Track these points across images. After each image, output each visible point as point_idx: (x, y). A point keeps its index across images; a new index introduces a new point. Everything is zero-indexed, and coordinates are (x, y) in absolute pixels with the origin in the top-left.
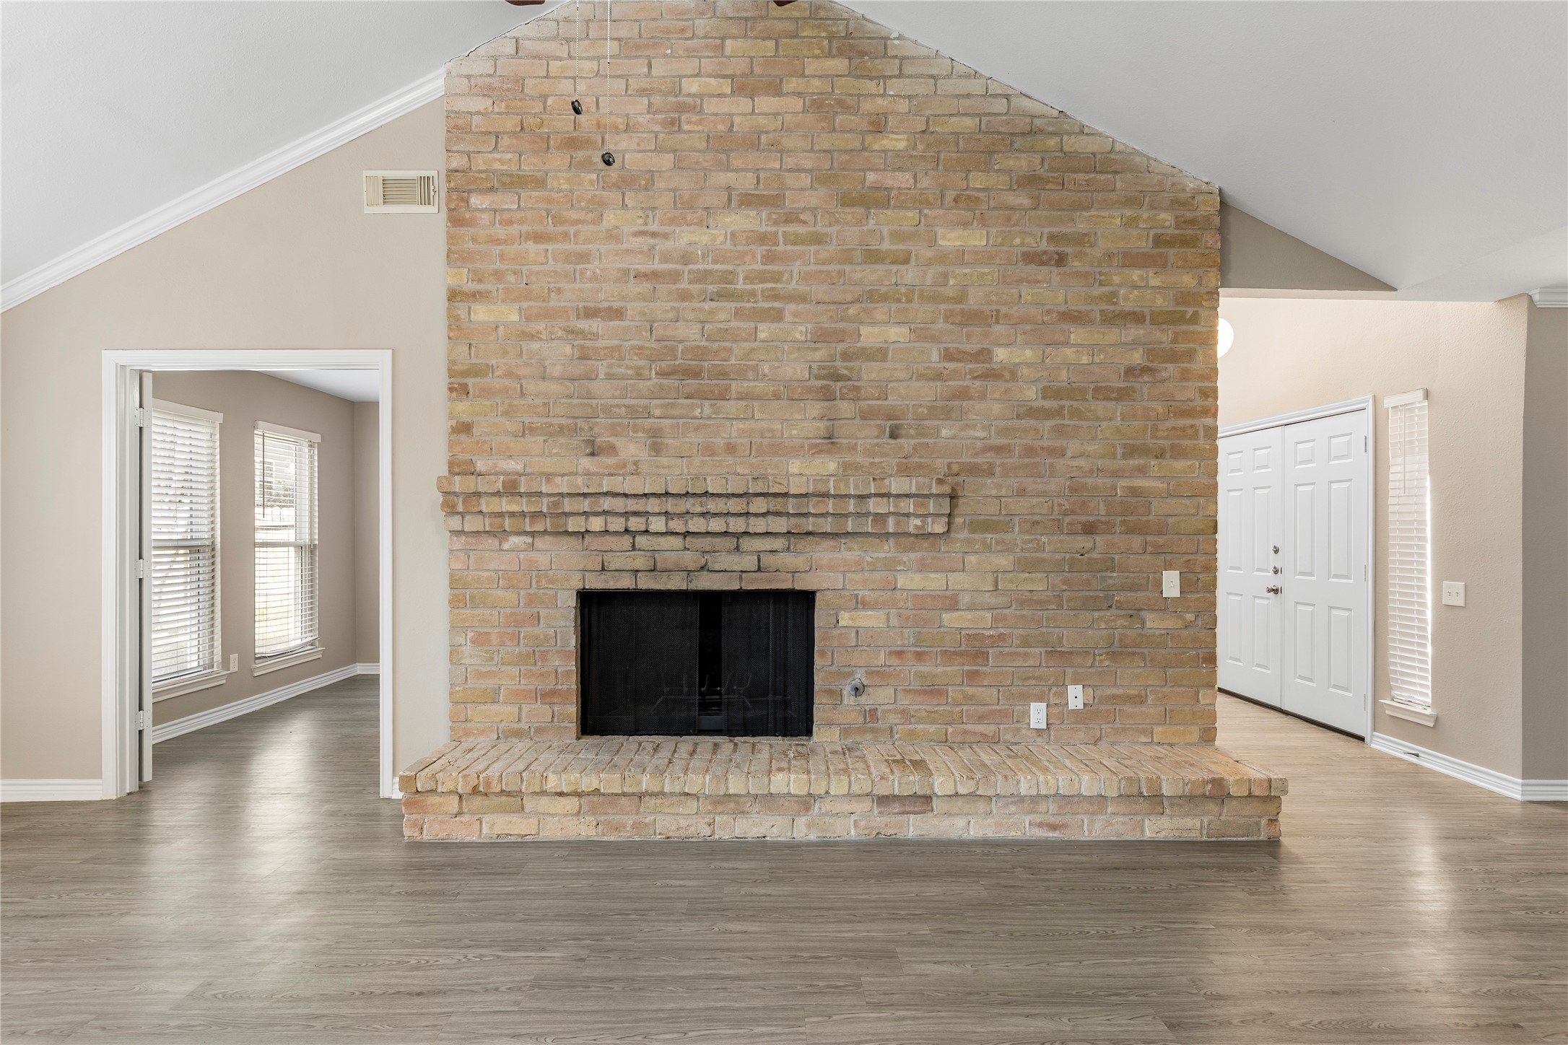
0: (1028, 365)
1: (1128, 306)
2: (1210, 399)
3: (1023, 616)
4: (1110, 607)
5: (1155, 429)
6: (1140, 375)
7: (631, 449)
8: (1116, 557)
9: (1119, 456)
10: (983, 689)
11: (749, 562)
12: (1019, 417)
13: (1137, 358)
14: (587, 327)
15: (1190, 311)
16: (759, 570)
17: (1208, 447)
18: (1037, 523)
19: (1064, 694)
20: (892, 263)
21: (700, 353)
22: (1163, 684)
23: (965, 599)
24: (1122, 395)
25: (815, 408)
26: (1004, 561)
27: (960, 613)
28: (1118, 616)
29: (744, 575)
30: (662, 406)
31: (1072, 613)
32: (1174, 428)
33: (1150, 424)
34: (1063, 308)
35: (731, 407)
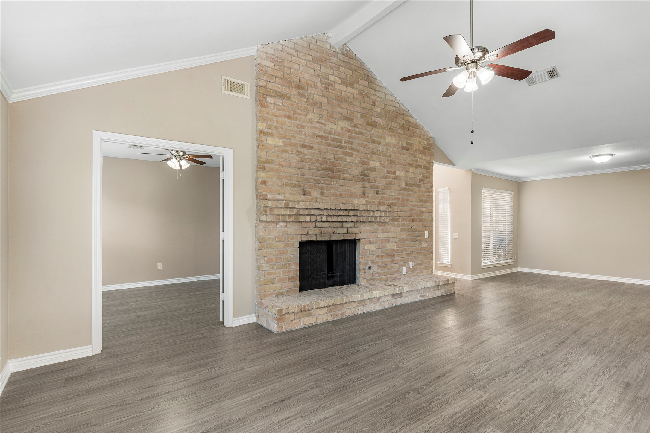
0: (403, 176)
1: (419, 163)
3: (402, 244)
4: (416, 241)
5: (424, 195)
6: (421, 181)
7: (315, 193)
8: (418, 228)
9: (418, 202)
10: (395, 264)
11: (345, 231)
12: (401, 190)
13: (421, 177)
14: (303, 151)
15: (429, 166)
16: (348, 233)
17: (432, 200)
18: (404, 219)
19: (409, 264)
20: (377, 144)
21: (333, 164)
22: (425, 260)
23: (391, 240)
24: (419, 186)
25: (360, 184)
26: (398, 229)
27: (390, 244)
28: (418, 243)
29: (344, 235)
30: (324, 180)
31: (410, 243)
32: (427, 195)
34: (408, 162)
35: (341, 182)
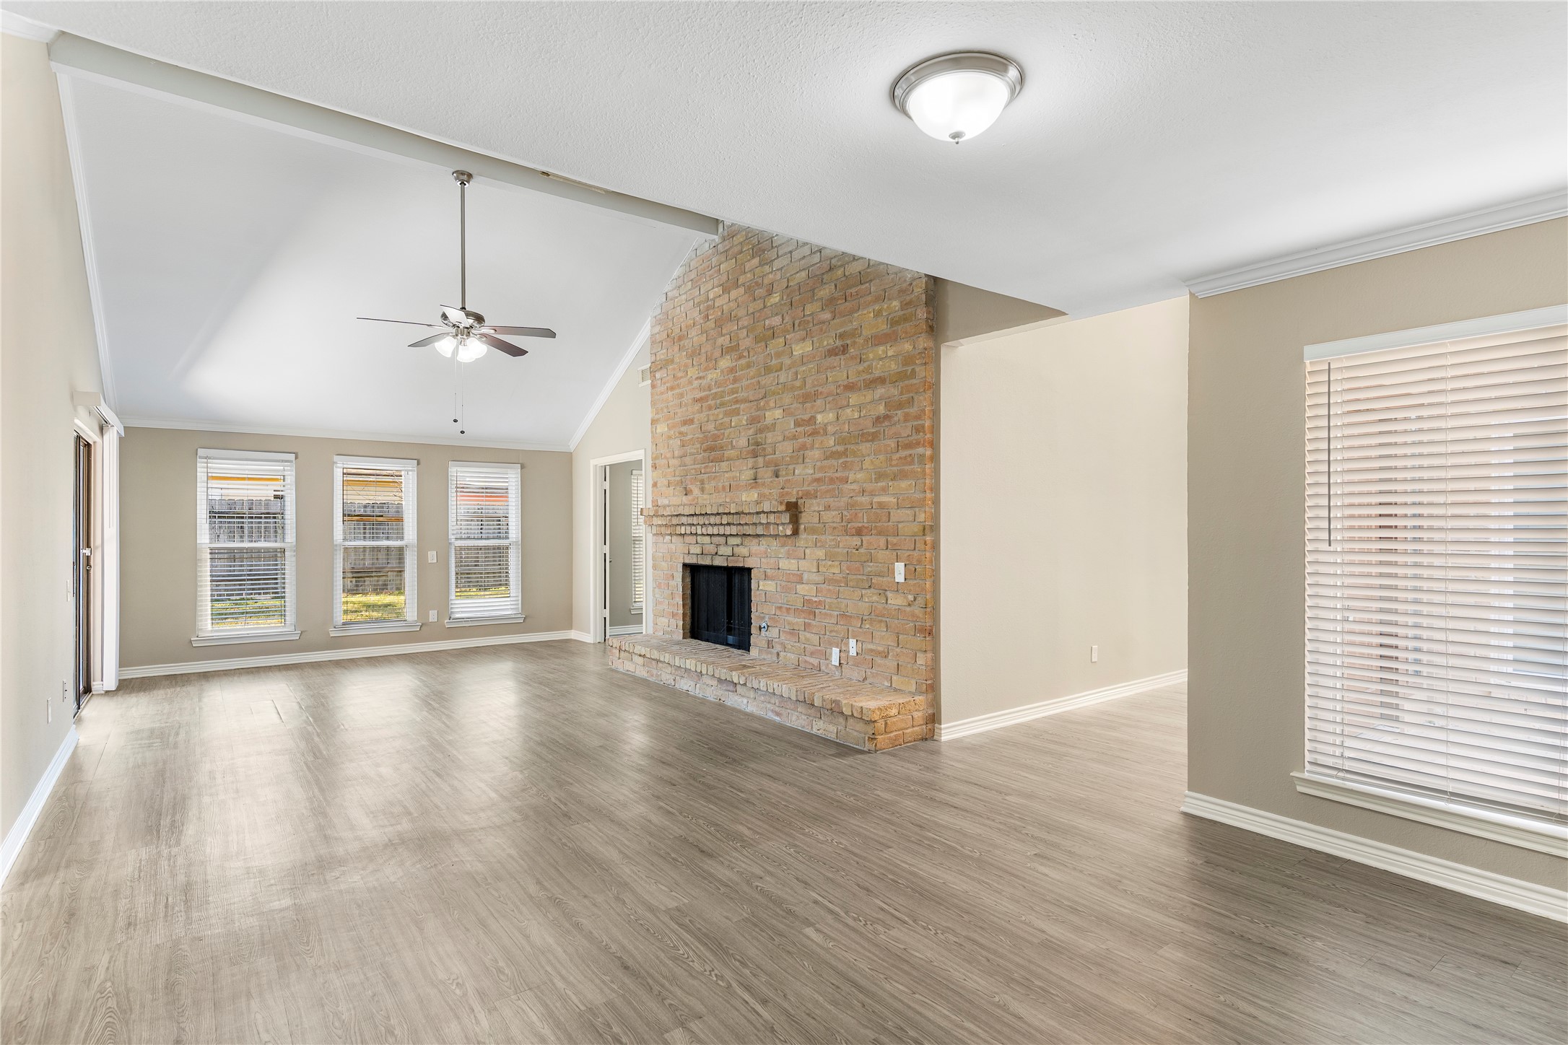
0: (830, 423)
1: (877, 373)
2: (921, 434)
3: (829, 590)
4: (870, 587)
5: (891, 459)
6: (883, 422)
7: (696, 491)
8: (872, 551)
10: (813, 635)
11: (728, 551)
12: (827, 458)
13: (881, 409)
14: (684, 430)
15: (910, 369)
16: (733, 556)
17: (919, 470)
18: (835, 528)
19: (847, 644)
20: (776, 371)
21: (715, 438)
22: (896, 645)
23: (805, 576)
24: (874, 437)
25: (751, 462)
26: (820, 553)
27: (803, 585)
28: (873, 594)
29: (729, 558)
30: (705, 468)
31: (852, 589)
32: (900, 458)
33: (888, 455)
34: (845, 383)
35: (724, 464)
